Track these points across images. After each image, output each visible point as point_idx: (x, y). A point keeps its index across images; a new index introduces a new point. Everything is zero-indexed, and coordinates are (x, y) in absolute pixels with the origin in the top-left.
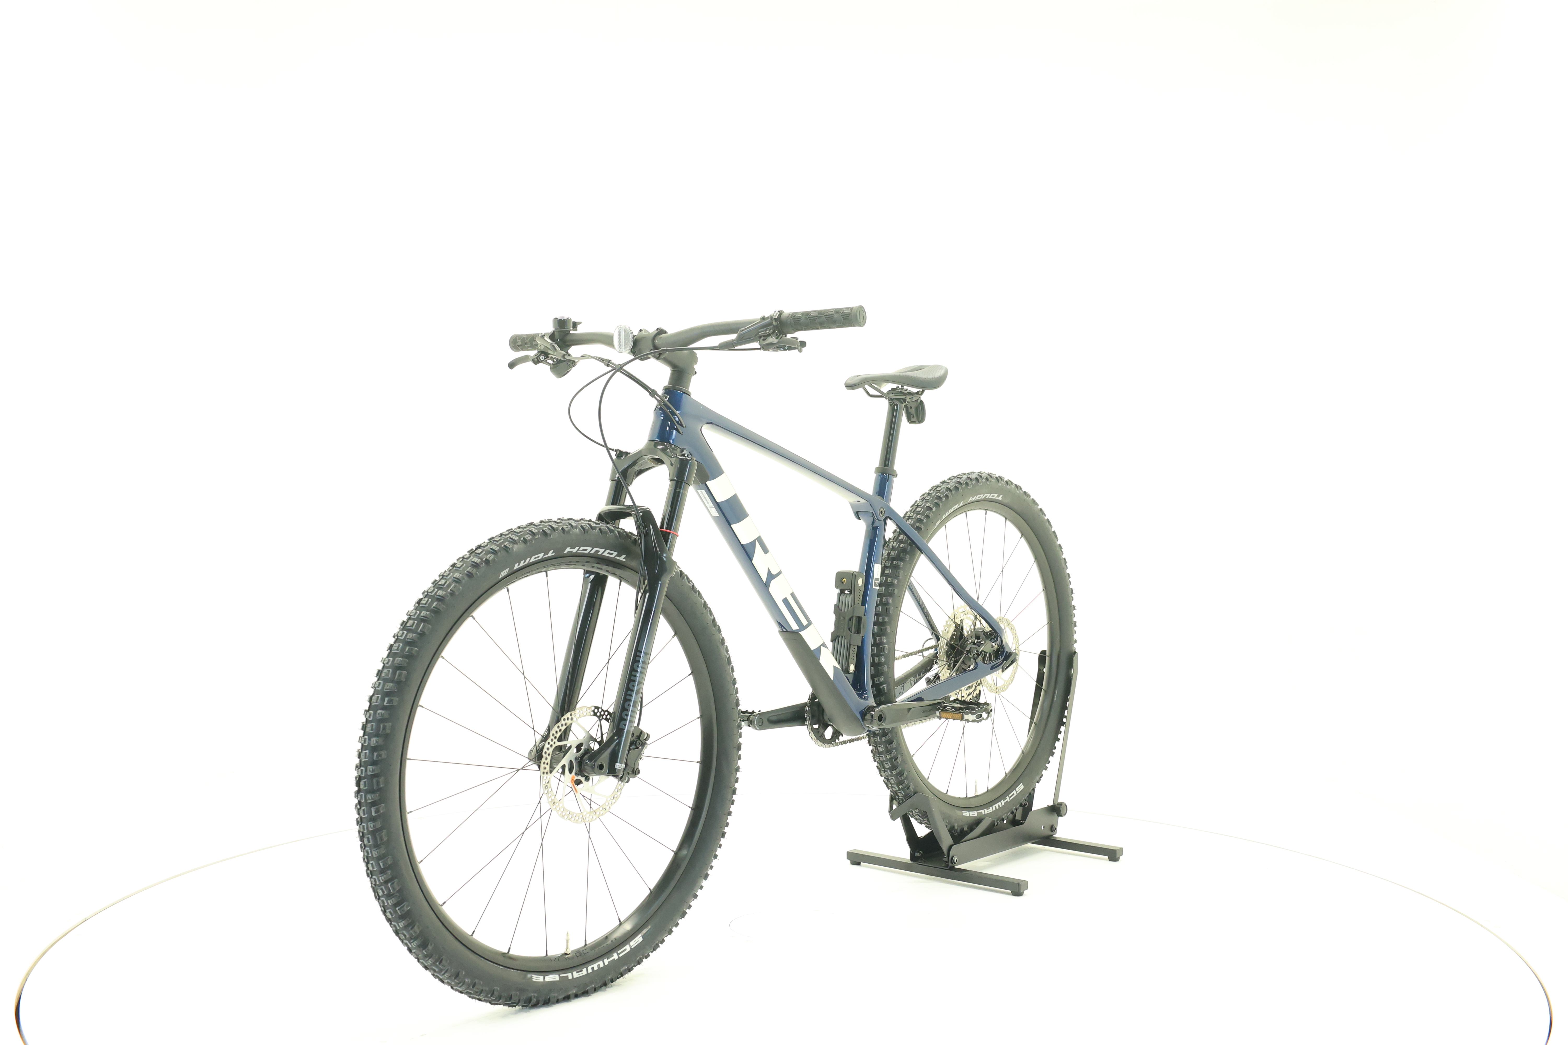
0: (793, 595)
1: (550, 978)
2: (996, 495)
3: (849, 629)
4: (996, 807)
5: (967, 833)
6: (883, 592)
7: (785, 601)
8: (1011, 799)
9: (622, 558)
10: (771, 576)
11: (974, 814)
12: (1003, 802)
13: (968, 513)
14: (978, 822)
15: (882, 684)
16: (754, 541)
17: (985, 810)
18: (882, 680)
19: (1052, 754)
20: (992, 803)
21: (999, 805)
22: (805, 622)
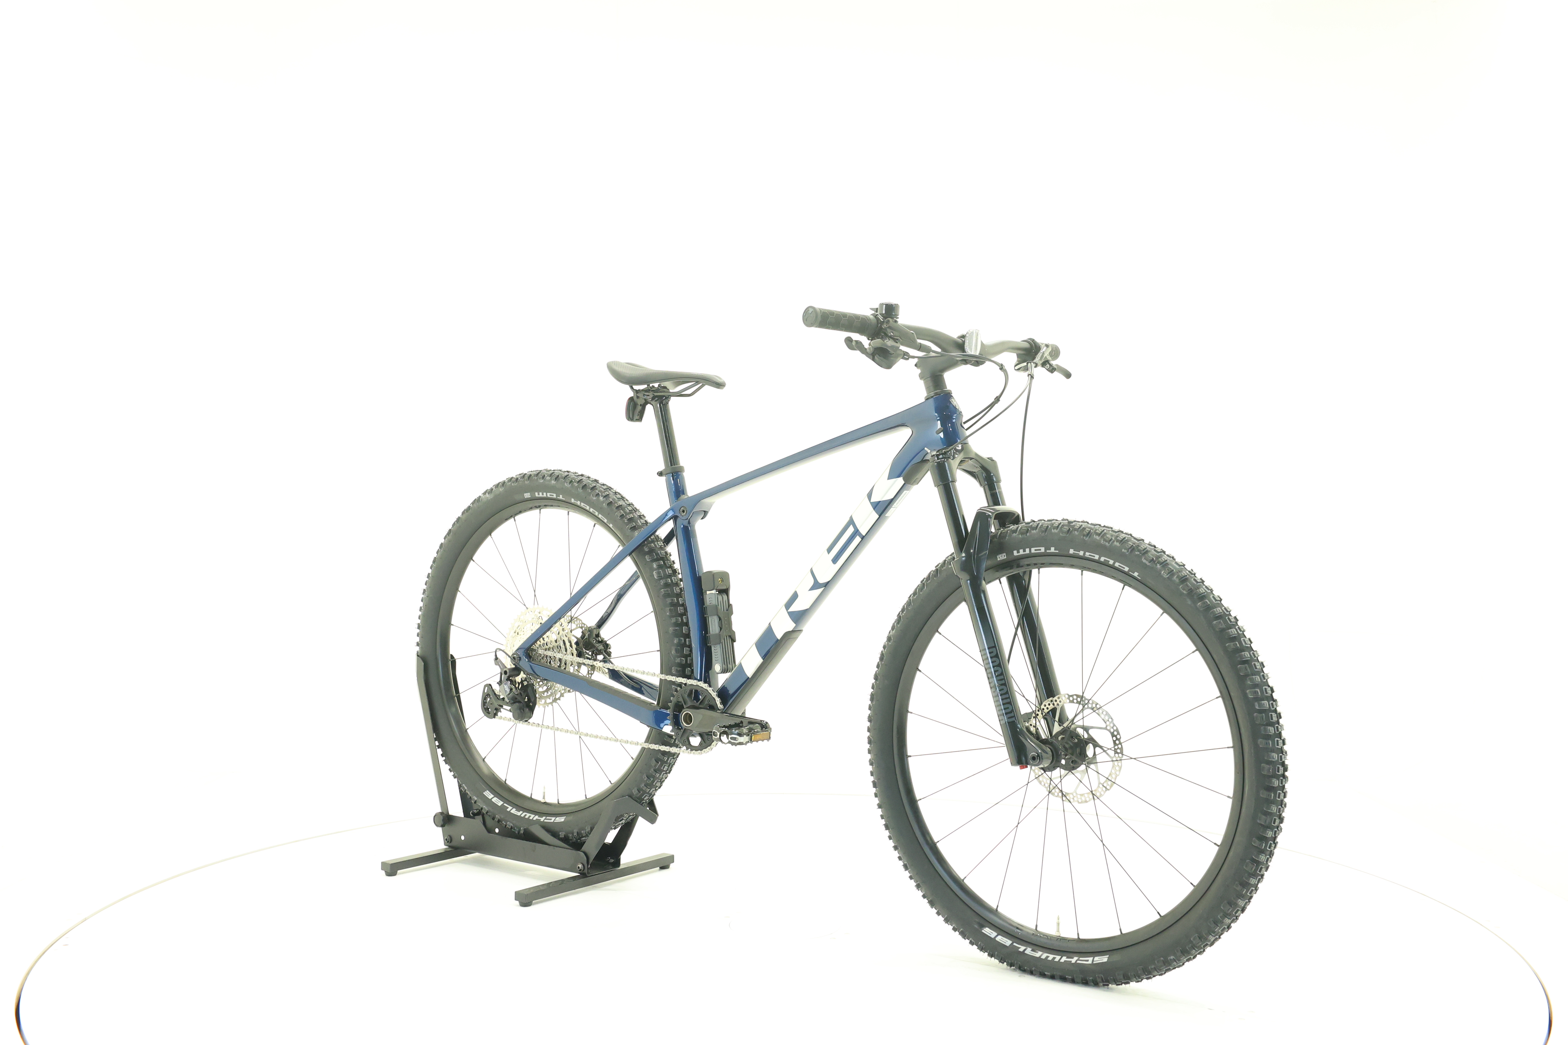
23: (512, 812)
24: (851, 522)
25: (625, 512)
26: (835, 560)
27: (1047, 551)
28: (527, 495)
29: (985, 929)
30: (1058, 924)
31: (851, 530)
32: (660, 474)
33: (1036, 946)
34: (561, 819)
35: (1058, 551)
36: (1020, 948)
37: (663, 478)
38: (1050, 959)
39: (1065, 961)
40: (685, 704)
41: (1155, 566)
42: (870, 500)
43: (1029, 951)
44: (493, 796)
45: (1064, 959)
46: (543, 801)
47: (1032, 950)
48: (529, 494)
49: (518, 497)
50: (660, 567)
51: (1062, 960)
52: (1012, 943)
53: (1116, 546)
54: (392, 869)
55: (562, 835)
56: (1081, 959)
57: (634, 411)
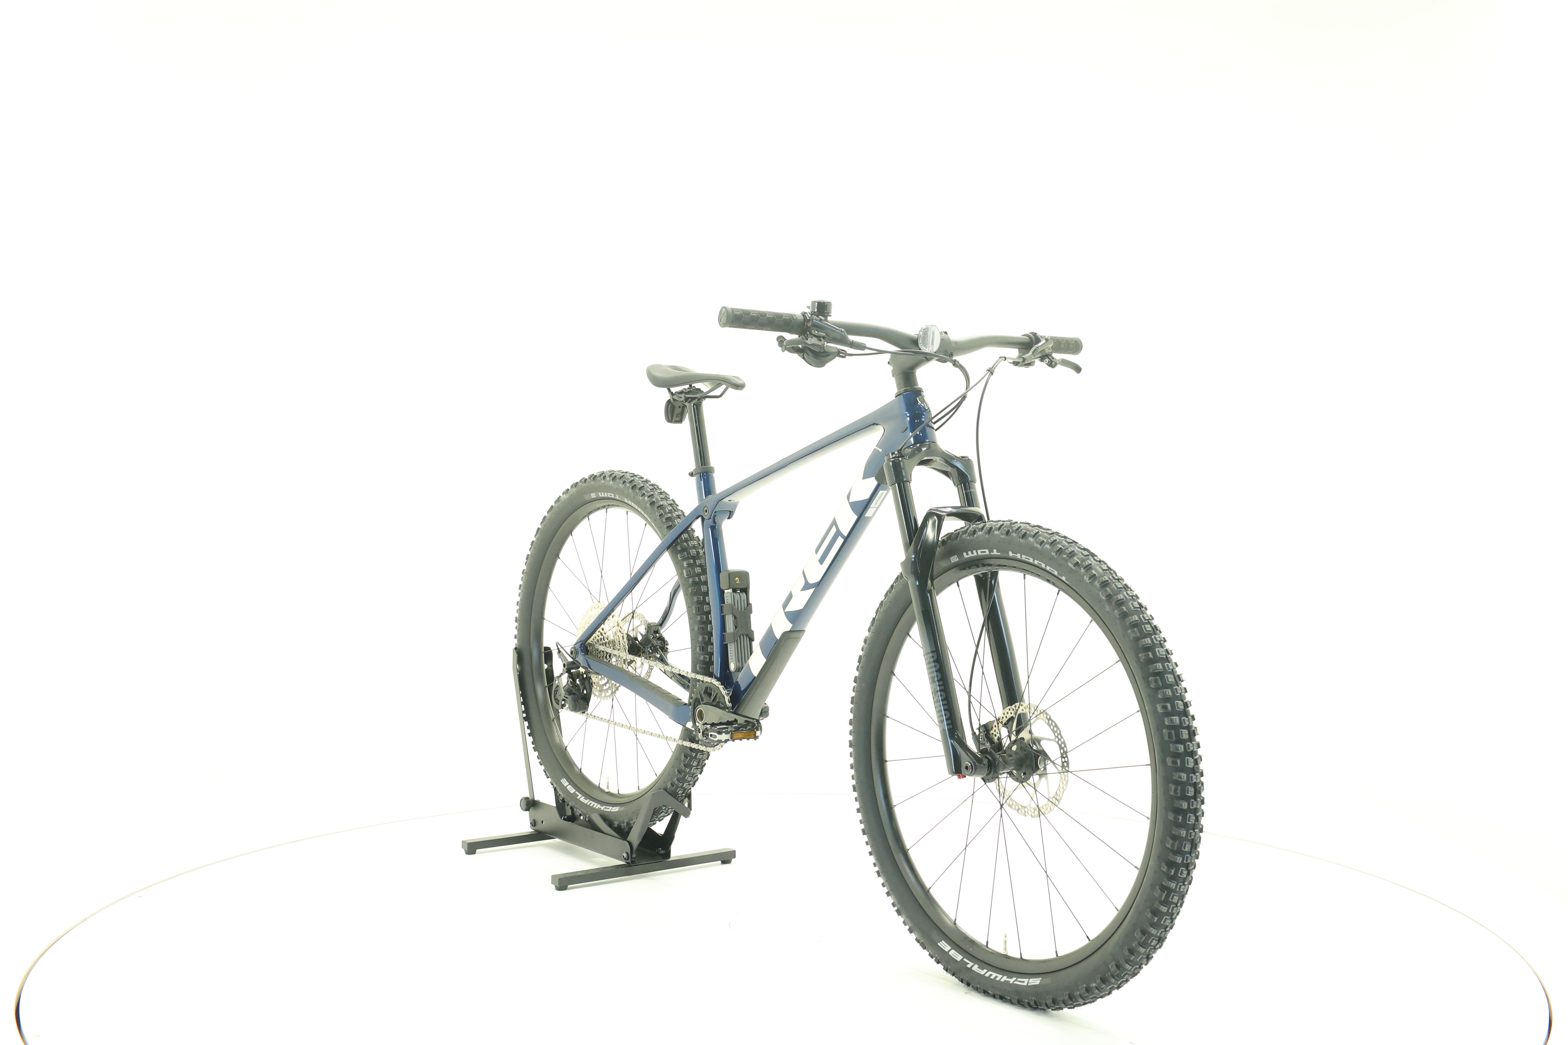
23: (581, 799)
24: (834, 523)
25: (665, 512)
26: (822, 561)
27: (992, 553)
28: (593, 495)
29: (941, 942)
30: (1006, 942)
31: (834, 530)
32: (691, 474)
33: (984, 964)
34: (616, 809)
35: (1000, 554)
36: (969, 964)
37: (694, 479)
38: (992, 977)
39: (1005, 981)
40: (702, 701)
41: (1079, 569)
42: (849, 501)
43: (976, 968)
44: (568, 784)
45: (1005, 978)
46: (606, 790)
47: (978, 968)
48: (594, 494)
49: (587, 498)
50: (689, 565)
51: (1002, 980)
52: (963, 959)
53: (1047, 548)
54: (472, 848)
55: (616, 824)
56: (1019, 979)
57: (673, 413)
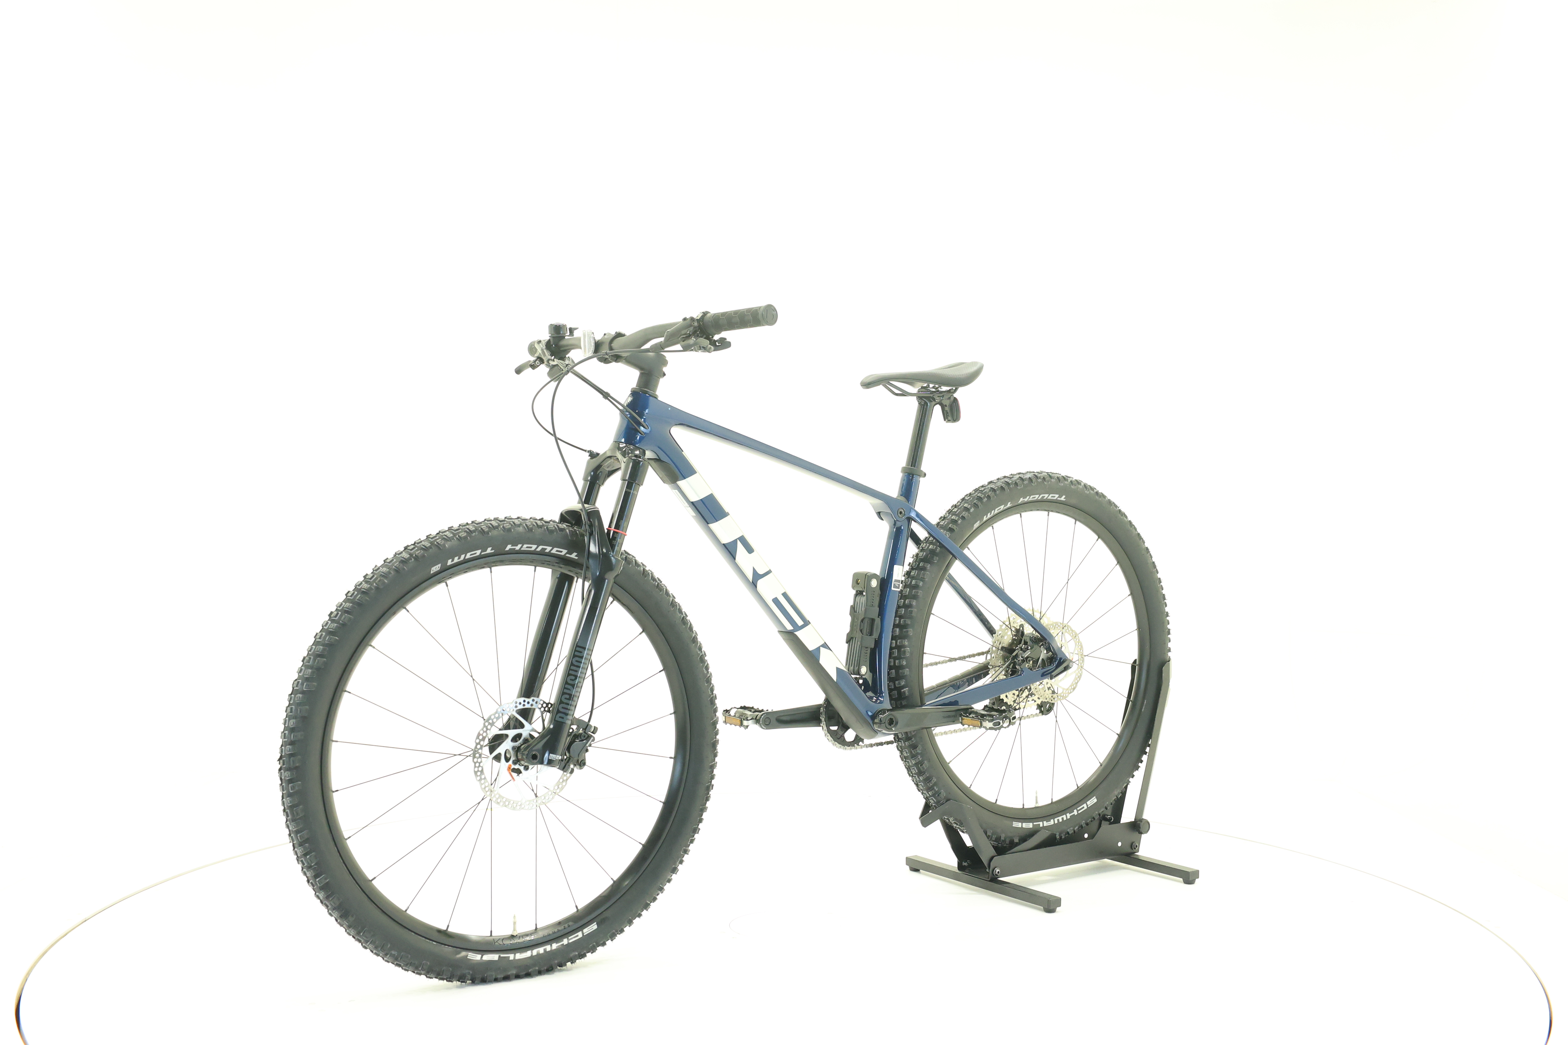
0: (785, 595)
1: (487, 957)
2: (1057, 496)
3: (861, 631)
4: (1058, 820)
5: (1017, 844)
6: (907, 593)
7: (776, 601)
8: (1079, 812)
9: (574, 556)
10: (757, 576)
11: (1030, 825)
12: (1069, 815)
13: (1022, 514)
14: (1032, 833)
15: (903, 687)
16: (735, 542)
17: (1045, 822)
18: (903, 683)
19: (1137, 768)
20: (1054, 816)
21: (1063, 818)
22: (800, 622)
